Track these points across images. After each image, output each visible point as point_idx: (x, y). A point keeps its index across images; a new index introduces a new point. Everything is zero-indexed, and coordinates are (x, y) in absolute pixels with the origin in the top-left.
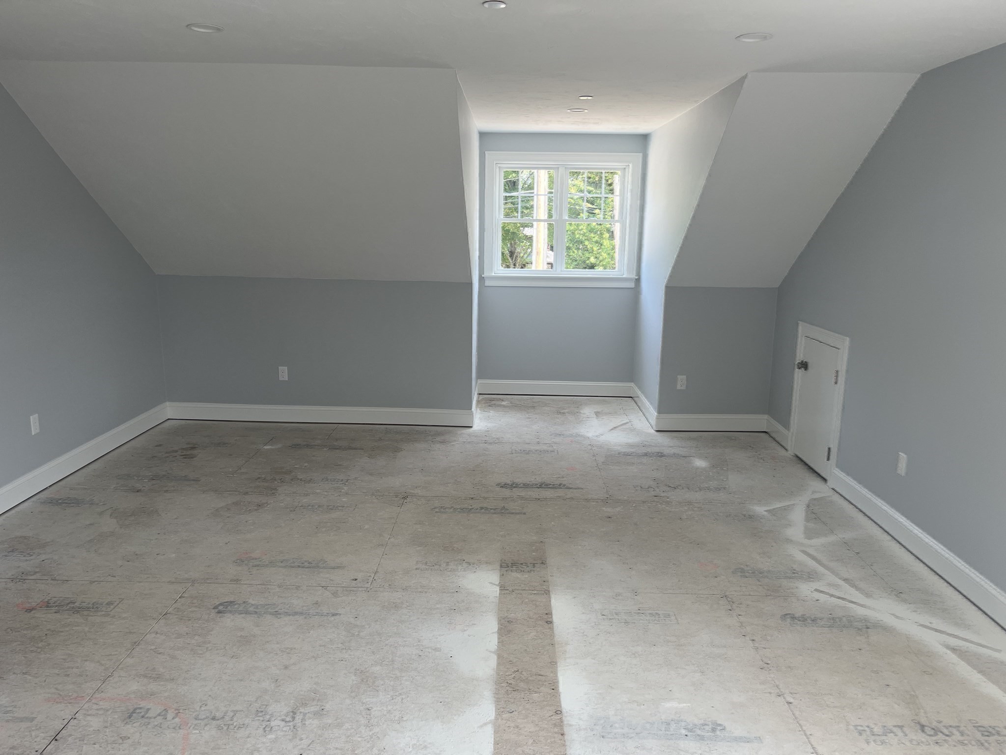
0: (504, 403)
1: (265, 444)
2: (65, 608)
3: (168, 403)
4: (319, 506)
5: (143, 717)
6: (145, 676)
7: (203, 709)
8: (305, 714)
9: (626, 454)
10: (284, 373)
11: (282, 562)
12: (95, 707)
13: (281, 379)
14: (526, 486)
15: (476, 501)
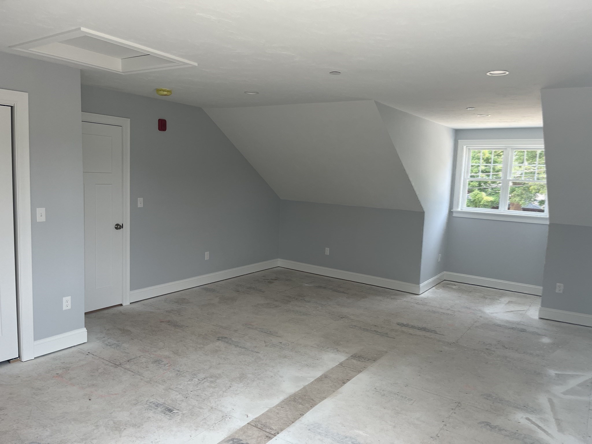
0: (454, 287)
1: (307, 284)
2: (173, 324)
3: (279, 259)
4: (300, 312)
5: (159, 363)
6: (173, 352)
7: (179, 367)
8: (208, 380)
9: (499, 326)
10: (327, 251)
11: (260, 329)
12: (149, 356)
13: (326, 254)
14: (413, 327)
15: (377, 327)
